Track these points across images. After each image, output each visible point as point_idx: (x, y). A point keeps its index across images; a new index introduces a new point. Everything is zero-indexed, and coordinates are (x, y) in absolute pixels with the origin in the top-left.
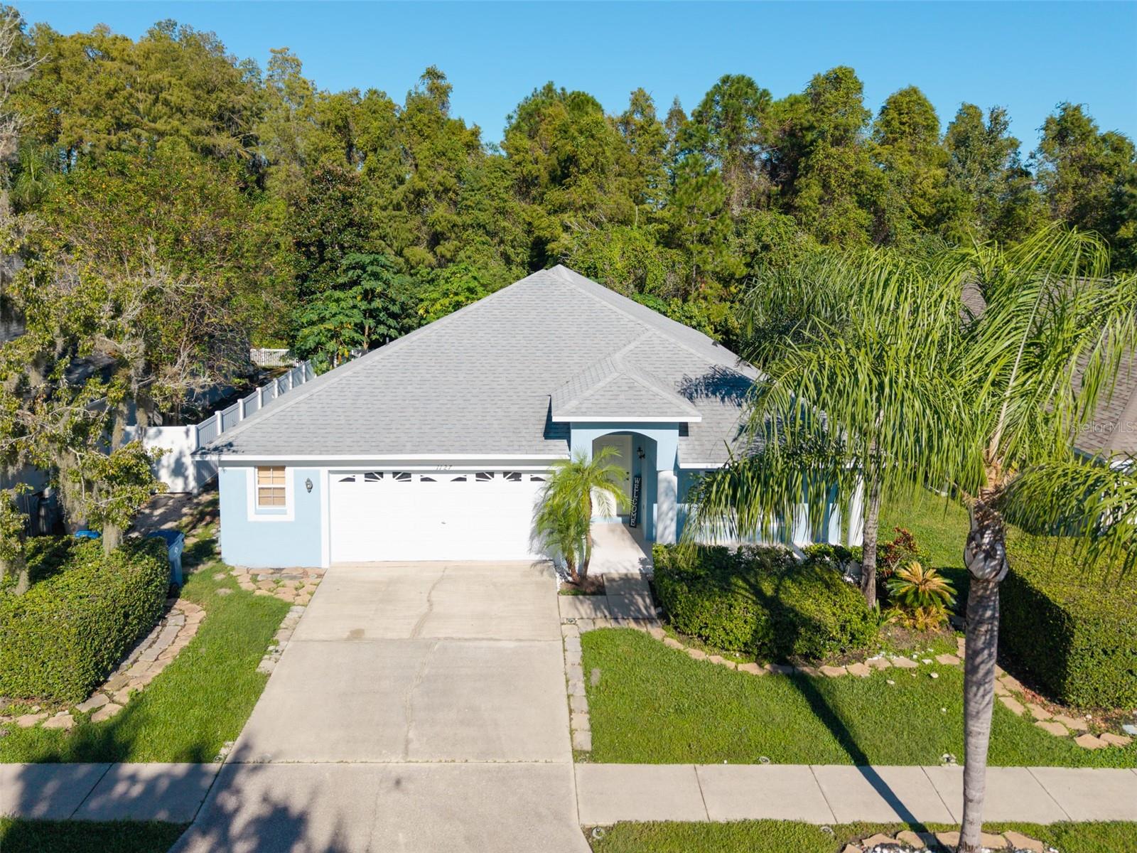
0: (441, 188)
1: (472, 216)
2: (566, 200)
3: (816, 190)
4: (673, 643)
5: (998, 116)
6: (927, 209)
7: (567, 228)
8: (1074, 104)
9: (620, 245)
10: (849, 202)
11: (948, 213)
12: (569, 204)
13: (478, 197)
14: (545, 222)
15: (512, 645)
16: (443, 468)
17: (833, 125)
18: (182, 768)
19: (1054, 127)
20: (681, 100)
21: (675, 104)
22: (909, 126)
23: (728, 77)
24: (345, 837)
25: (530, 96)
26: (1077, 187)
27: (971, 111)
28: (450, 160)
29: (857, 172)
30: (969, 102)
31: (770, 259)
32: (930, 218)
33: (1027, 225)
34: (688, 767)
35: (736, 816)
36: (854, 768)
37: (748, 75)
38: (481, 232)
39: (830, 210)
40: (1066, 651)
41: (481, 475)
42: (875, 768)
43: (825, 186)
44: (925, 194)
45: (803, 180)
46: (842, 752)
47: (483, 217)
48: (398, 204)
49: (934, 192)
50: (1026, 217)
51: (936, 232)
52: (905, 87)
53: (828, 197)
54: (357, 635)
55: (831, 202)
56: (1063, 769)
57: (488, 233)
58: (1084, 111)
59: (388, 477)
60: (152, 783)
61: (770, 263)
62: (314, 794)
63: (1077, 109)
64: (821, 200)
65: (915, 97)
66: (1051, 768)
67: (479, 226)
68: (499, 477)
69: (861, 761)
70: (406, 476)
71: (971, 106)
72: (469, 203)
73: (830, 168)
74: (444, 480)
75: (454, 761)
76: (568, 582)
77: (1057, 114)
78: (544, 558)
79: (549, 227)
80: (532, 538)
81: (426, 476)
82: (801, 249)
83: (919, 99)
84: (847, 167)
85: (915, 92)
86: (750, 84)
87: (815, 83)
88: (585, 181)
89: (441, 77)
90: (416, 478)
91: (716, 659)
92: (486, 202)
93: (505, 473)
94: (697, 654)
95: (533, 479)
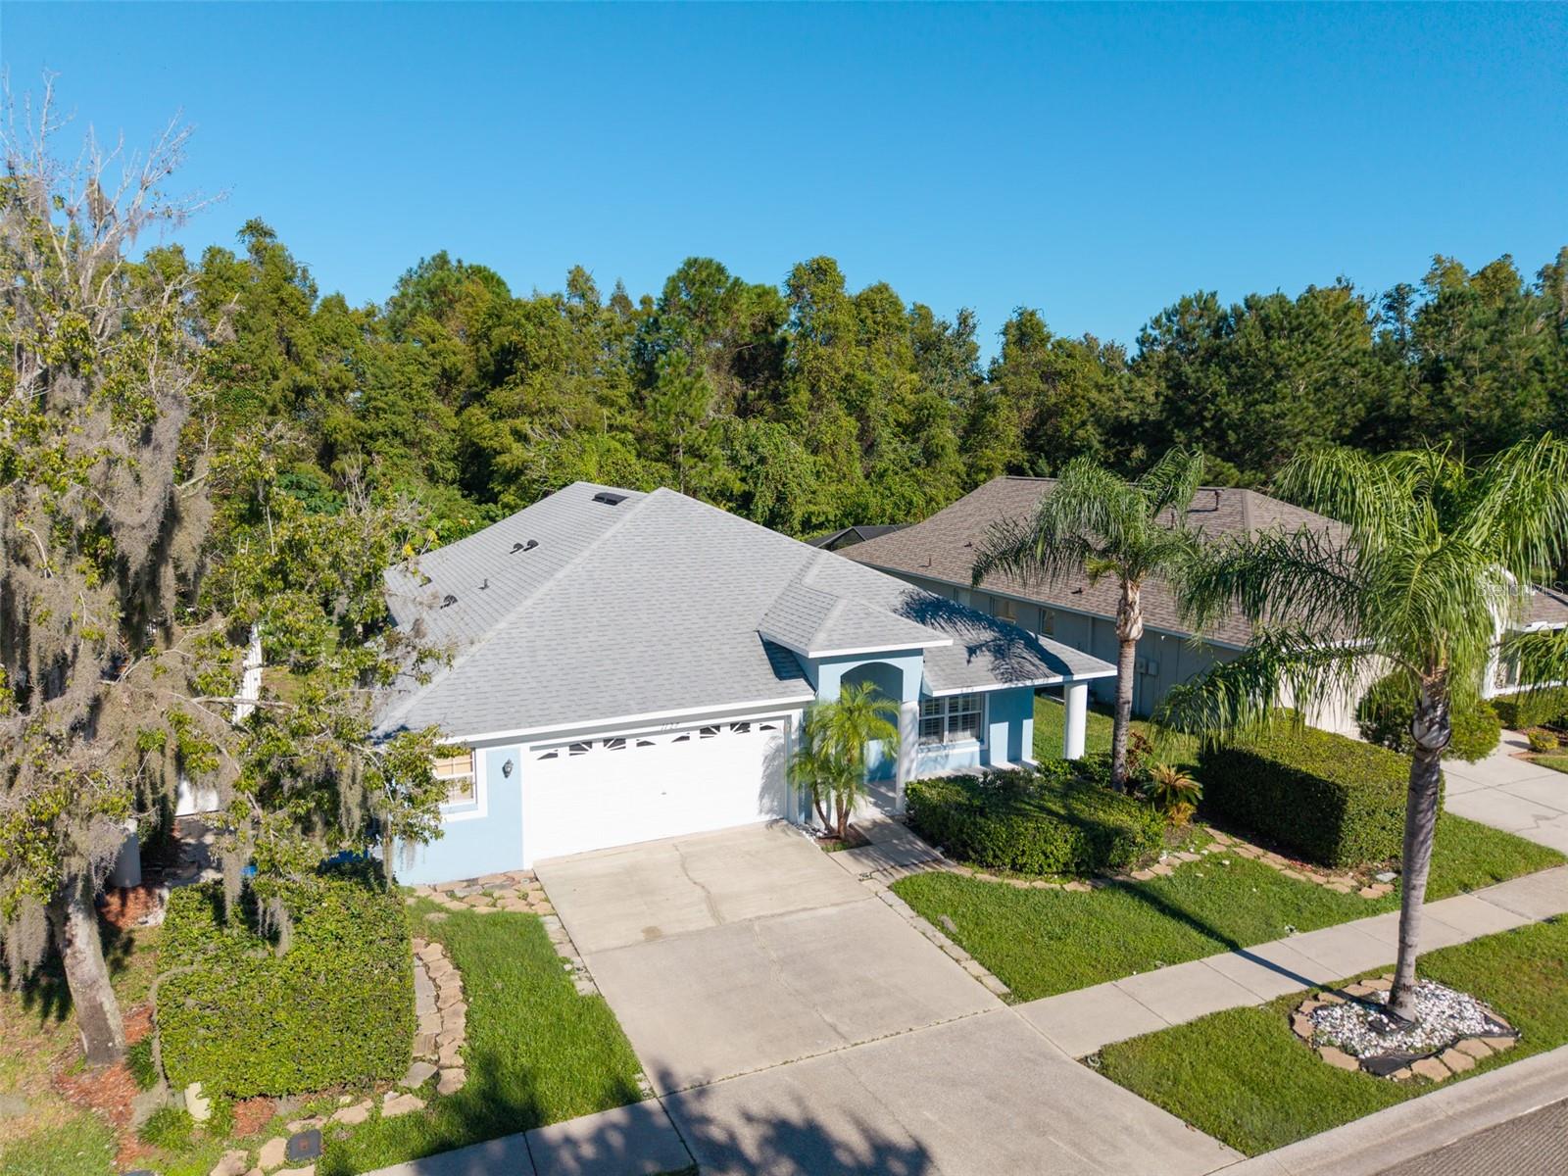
0: (336, 386)
1: (383, 422)
2: (517, 402)
3: (805, 395)
4: (984, 876)
5: (966, 318)
6: (905, 417)
7: (521, 437)
8: (1030, 309)
9: (596, 458)
10: (837, 409)
11: (928, 421)
12: (519, 407)
13: (391, 397)
14: (488, 428)
15: (833, 911)
16: (669, 727)
17: (822, 322)
19: (1013, 331)
20: (625, 283)
21: (619, 288)
22: (884, 326)
23: (696, 260)
24: (876, 1131)
25: (415, 268)
26: (1039, 393)
27: (923, 311)
28: (345, 348)
29: (847, 375)
30: (919, 302)
31: (767, 472)
32: (908, 426)
33: (997, 433)
34: (1106, 985)
35: (1191, 1015)
36: (1232, 954)
37: (717, 259)
38: (397, 442)
39: (819, 416)
40: (1339, 818)
41: (706, 731)
42: (1246, 949)
43: (814, 390)
44: (903, 400)
45: (790, 384)
46: (1216, 943)
47: (400, 423)
48: (275, 406)
49: (912, 397)
50: (997, 426)
51: (915, 441)
52: (875, 283)
53: (817, 402)
54: (652, 934)
55: (819, 408)
56: (1368, 919)
57: (405, 443)
58: (1039, 315)
59: (598, 747)
61: (766, 478)
63: (1032, 314)
64: (811, 407)
65: (885, 296)
66: (1360, 921)
67: (395, 433)
68: (725, 730)
69: (1234, 947)
70: (620, 742)
71: (922, 306)
72: (381, 405)
73: (820, 371)
74: (664, 742)
75: (898, 1033)
76: (820, 838)
77: (1015, 318)
78: (775, 817)
79: (496, 435)
80: (761, 797)
81: (642, 739)
82: (796, 462)
83: (891, 296)
84: (837, 370)
85: (887, 289)
86: (720, 270)
87: (797, 273)
88: (537, 378)
89: (270, 234)
90: (631, 743)
91: (1039, 884)
92: (402, 403)
93: (733, 725)
94: (1020, 883)
95: (762, 729)
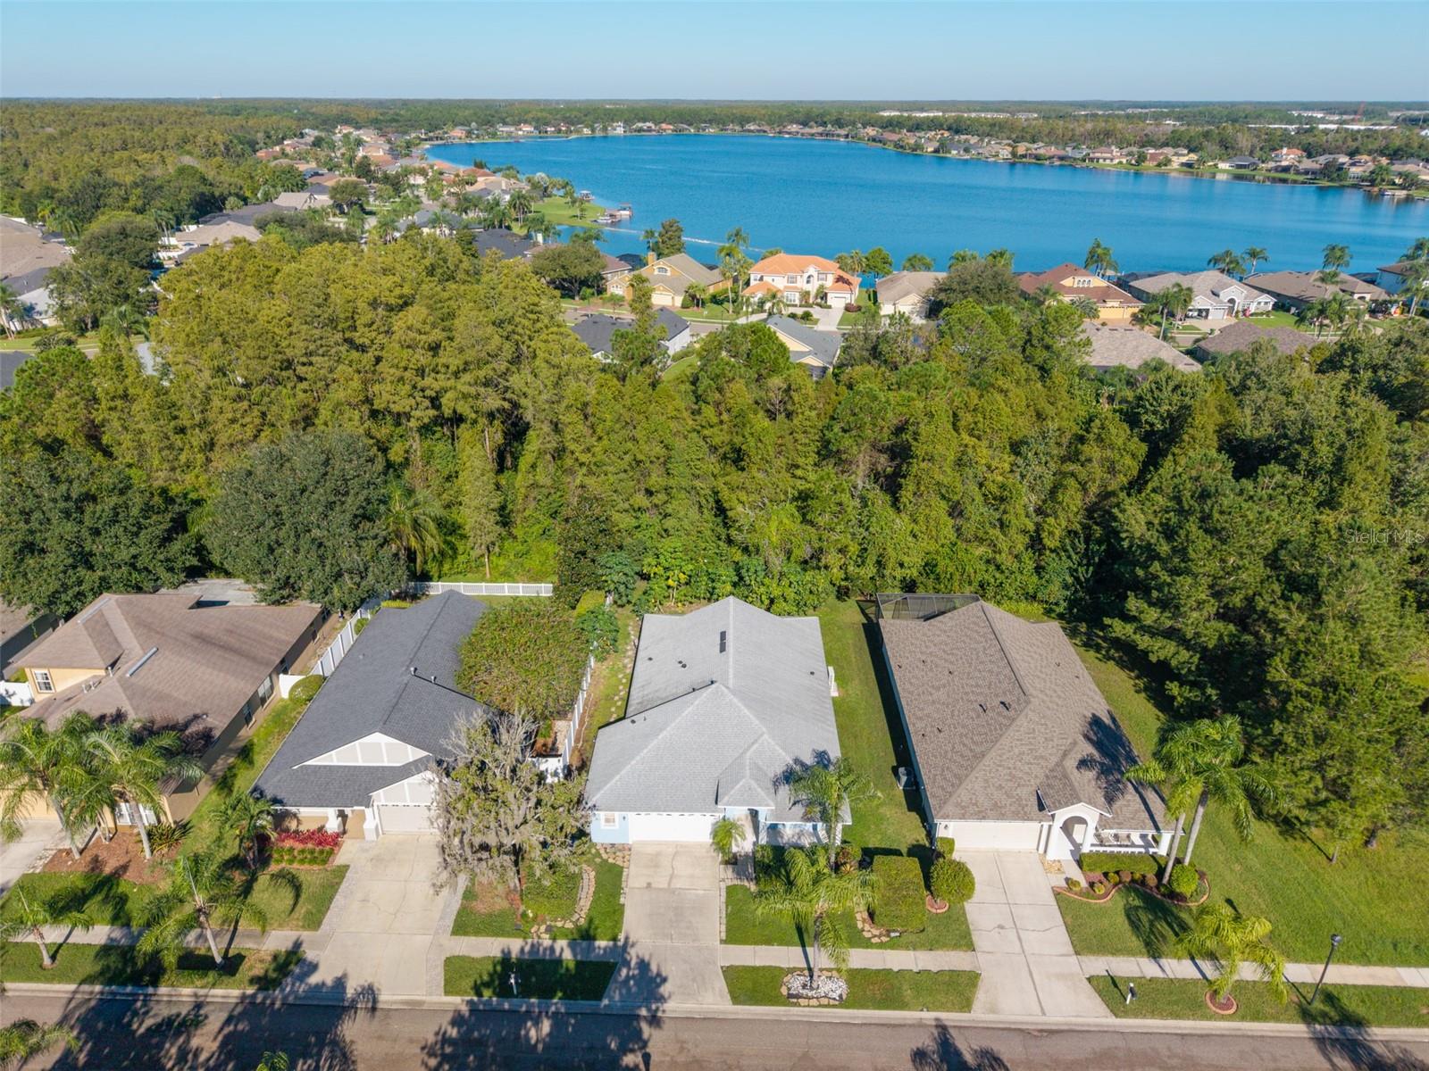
18: (611, 943)
34: (752, 946)
35: (763, 964)
36: (800, 948)
42: (806, 948)
46: (799, 943)
54: (649, 886)
60: (605, 949)
68: (698, 812)
93: (701, 809)
95: (711, 816)
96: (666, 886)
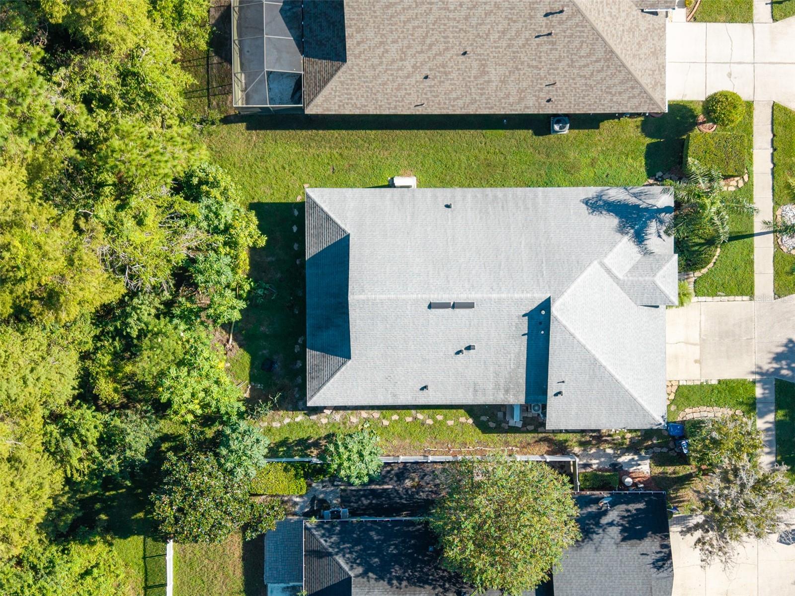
18: (757, 385)
60: (764, 389)
62: (770, 352)
96: (698, 347)
